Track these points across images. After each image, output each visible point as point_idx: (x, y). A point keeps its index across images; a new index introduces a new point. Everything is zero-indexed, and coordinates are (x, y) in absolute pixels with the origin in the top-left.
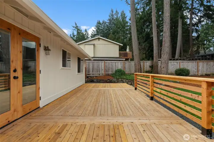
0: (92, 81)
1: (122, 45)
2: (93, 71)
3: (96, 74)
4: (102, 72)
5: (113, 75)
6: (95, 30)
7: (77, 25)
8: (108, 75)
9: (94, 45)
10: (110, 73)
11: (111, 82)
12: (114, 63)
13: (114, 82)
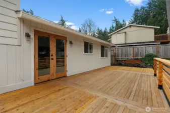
0: (120, 65)
1: (159, 27)
2: (121, 56)
3: (124, 58)
4: (131, 57)
5: (142, 60)
6: (132, 18)
7: (116, 18)
8: (137, 59)
9: (125, 33)
10: (139, 57)
11: (139, 66)
12: (144, 48)
13: (142, 67)
